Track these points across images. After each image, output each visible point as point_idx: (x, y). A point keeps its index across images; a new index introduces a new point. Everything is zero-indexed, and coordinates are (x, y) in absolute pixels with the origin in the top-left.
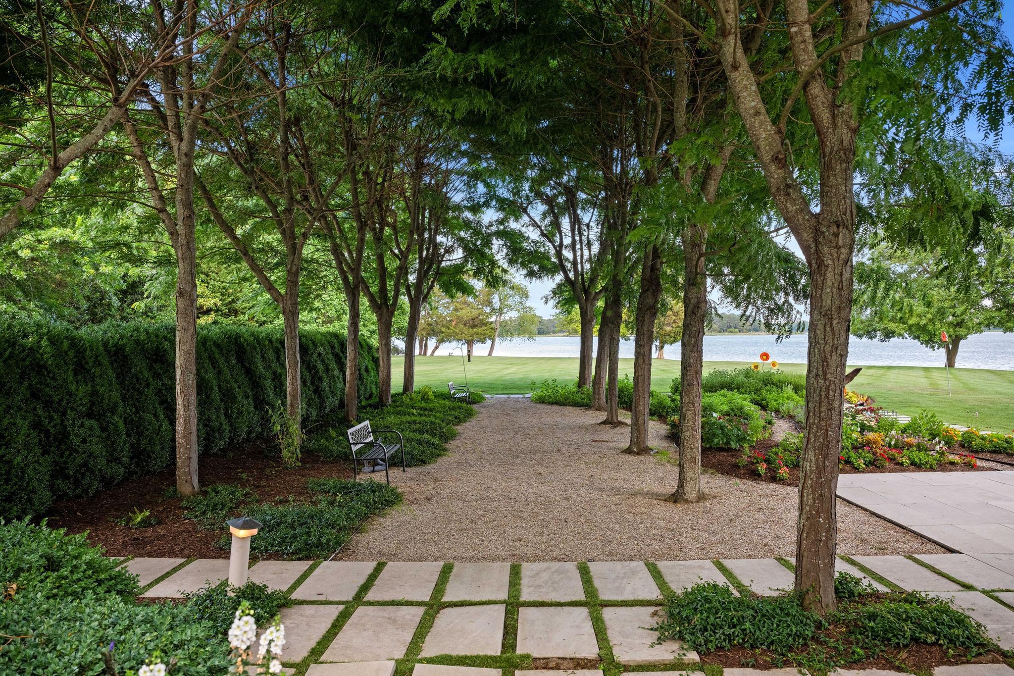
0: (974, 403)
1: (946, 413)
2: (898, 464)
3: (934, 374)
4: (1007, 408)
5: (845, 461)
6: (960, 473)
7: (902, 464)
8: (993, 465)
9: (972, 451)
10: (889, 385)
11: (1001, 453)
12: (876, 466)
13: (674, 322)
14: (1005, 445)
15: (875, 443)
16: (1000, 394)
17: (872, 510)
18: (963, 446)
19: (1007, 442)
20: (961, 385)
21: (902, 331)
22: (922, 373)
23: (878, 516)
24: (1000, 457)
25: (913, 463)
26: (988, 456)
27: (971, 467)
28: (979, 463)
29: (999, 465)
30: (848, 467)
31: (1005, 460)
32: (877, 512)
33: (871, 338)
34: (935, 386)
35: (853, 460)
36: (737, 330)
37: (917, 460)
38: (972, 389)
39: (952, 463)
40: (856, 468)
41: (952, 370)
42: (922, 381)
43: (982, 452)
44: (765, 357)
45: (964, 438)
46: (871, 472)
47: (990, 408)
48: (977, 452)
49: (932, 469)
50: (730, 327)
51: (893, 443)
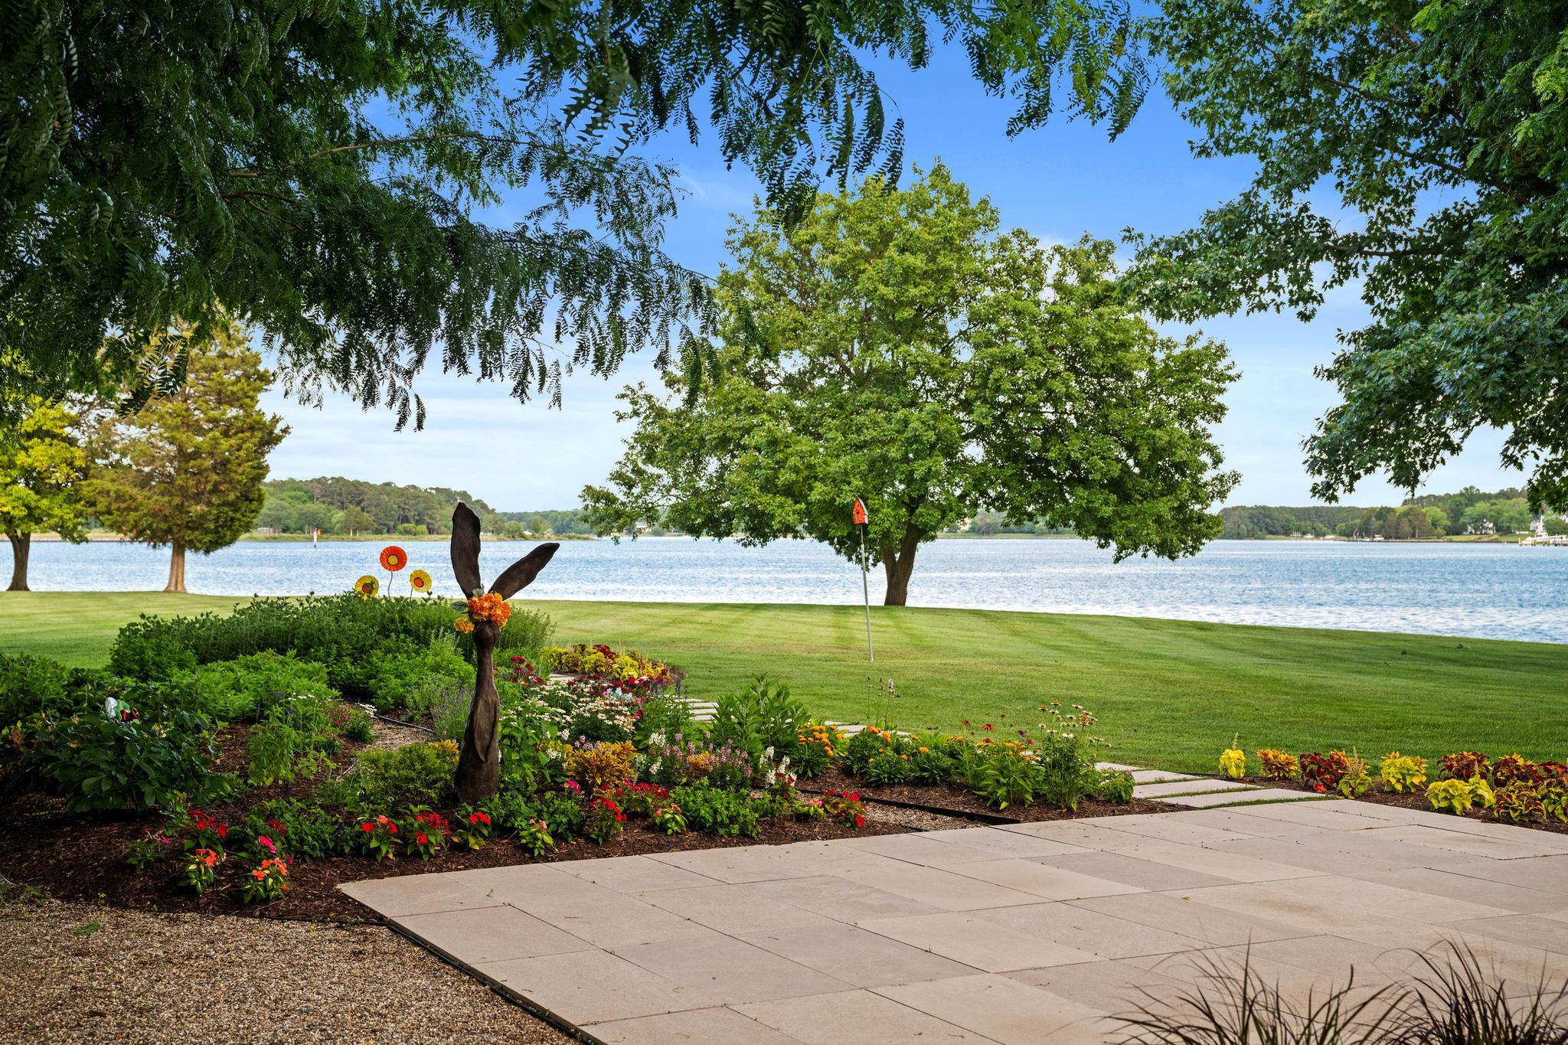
0: (920, 674)
1: (846, 699)
2: (651, 828)
3: (853, 619)
4: (987, 684)
5: (495, 826)
6: (818, 844)
7: (663, 828)
8: (912, 816)
9: (868, 785)
10: (738, 642)
11: (935, 784)
12: (589, 839)
13: (215, 490)
14: (947, 762)
15: (601, 770)
16: (985, 655)
17: (498, 977)
18: (847, 772)
19: (953, 755)
20: (907, 640)
21: (791, 519)
22: (829, 617)
23: (510, 998)
24: (934, 797)
25: (695, 824)
26: (905, 794)
27: (850, 826)
28: (876, 814)
29: (928, 816)
30: (500, 848)
31: (942, 804)
32: (514, 985)
33: (720, 535)
34: (845, 644)
35: (519, 822)
36: (423, 528)
37: (705, 812)
38: (924, 648)
39: (803, 818)
40: (525, 849)
41: (898, 612)
42: (822, 632)
43: (892, 784)
44: (393, 560)
45: (851, 750)
46: (571, 856)
47: (949, 684)
48: (879, 785)
49: (746, 838)
50: (405, 520)
51: (655, 768)
